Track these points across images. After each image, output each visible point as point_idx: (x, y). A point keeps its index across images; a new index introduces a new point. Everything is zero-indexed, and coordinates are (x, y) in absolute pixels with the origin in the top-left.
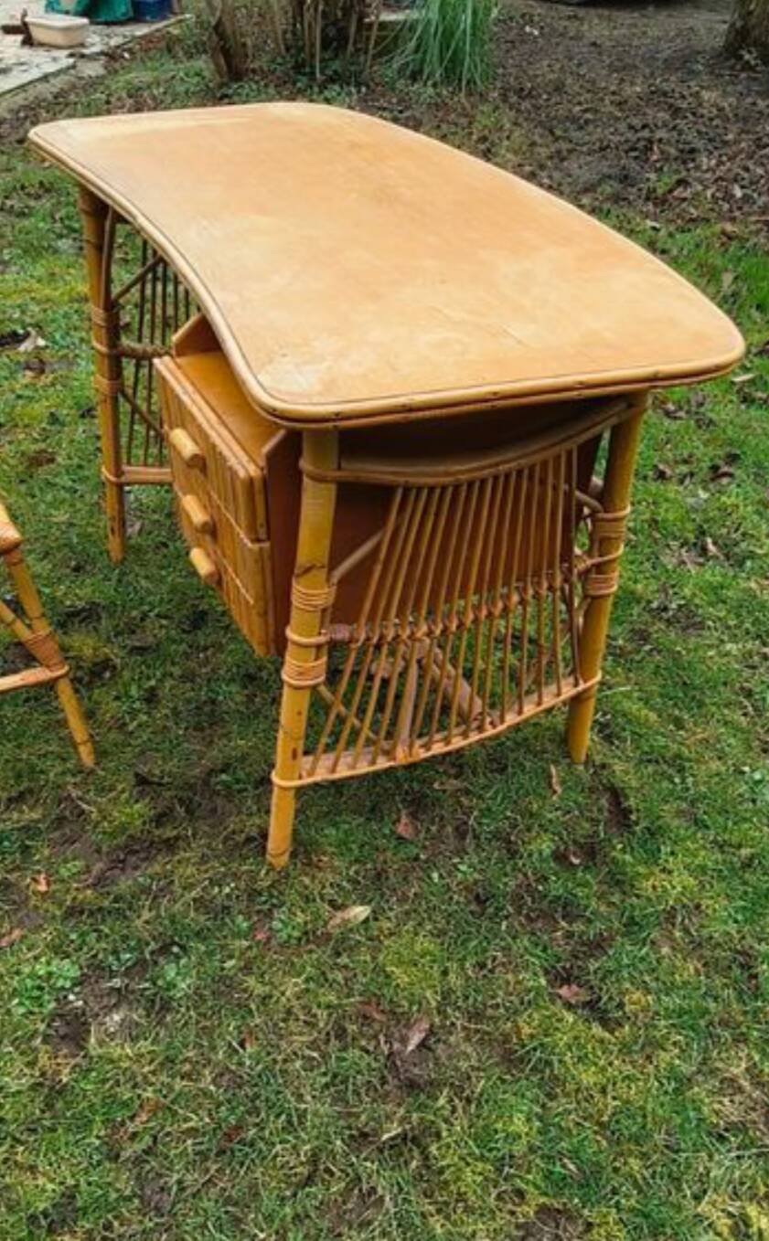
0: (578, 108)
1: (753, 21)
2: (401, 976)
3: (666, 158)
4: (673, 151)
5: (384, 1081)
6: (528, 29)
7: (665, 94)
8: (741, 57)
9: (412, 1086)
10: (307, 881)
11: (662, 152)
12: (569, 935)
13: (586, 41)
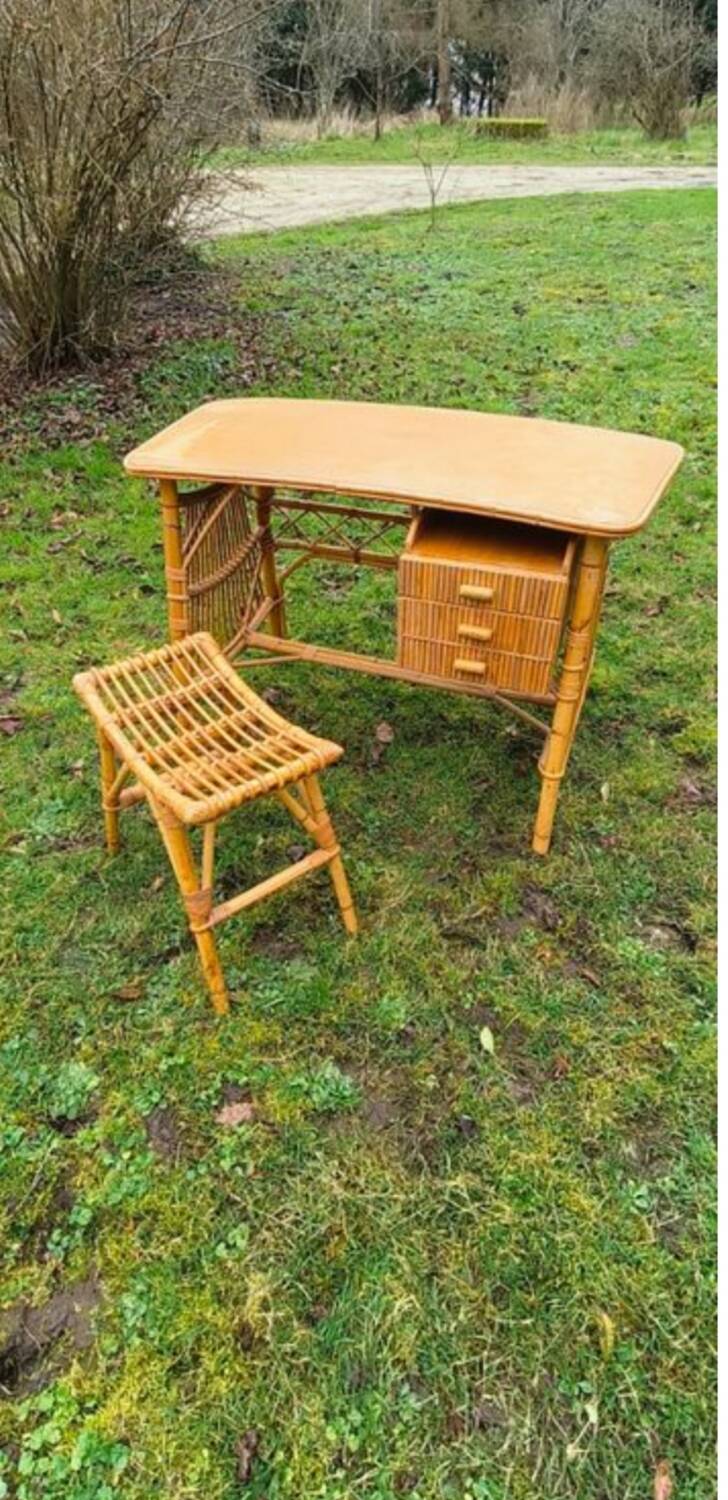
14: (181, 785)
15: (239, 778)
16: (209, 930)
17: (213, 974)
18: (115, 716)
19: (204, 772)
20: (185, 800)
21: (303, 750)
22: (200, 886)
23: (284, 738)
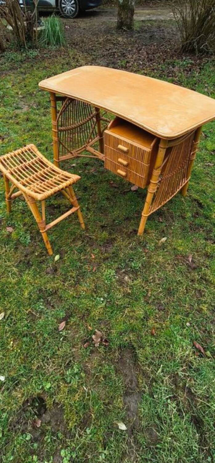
0: (90, 46)
1: (123, 20)
2: (181, 249)
3: (119, 56)
4: (119, 54)
5: (188, 270)
6: (66, 27)
7: (110, 40)
8: (123, 29)
9: (194, 269)
10: (148, 237)
11: (117, 55)
12: (204, 231)
13: (82, 28)
14: (34, 190)
15: (52, 187)
16: (46, 231)
17: (48, 244)
18: (9, 171)
19: (41, 186)
20: (37, 194)
21: (69, 178)
22: (42, 220)
23: (62, 175)
